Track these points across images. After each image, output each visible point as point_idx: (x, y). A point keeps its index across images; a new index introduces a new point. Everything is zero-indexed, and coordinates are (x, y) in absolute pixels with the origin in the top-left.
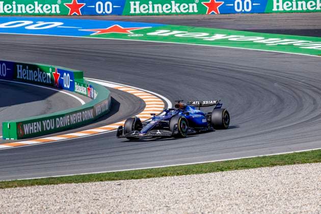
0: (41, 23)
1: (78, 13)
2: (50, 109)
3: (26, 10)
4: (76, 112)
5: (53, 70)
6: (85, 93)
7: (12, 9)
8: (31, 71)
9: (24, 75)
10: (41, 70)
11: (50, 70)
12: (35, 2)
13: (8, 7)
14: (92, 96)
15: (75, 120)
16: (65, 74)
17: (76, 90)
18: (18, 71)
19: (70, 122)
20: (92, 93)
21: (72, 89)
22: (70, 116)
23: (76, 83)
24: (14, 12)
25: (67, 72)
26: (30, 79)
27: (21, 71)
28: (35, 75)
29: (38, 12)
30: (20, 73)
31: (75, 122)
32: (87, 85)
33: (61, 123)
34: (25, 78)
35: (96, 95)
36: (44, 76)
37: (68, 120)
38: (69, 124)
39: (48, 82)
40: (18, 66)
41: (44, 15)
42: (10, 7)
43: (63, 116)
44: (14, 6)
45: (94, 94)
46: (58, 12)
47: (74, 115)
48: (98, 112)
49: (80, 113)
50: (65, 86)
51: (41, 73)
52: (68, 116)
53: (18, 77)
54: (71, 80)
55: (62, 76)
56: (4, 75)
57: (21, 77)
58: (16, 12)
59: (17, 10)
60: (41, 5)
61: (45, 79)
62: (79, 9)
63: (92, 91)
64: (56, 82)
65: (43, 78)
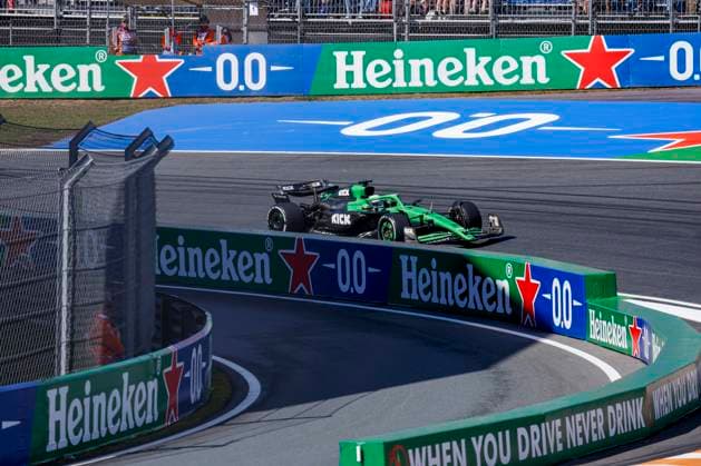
0: (486, 119)
1: (610, 80)
2: (502, 397)
3: (436, 78)
4: (585, 407)
5: (518, 269)
6: (624, 345)
7: (392, 75)
8: (446, 276)
9: (422, 287)
10: (477, 272)
11: (509, 269)
12: (466, 50)
13: (379, 68)
14: (647, 356)
15: (582, 435)
16: (556, 282)
17: (591, 336)
18: (406, 275)
19: (564, 441)
20: (647, 343)
21: (579, 331)
22: (563, 423)
23: (592, 312)
24: (400, 83)
25: (562, 277)
26: (443, 301)
27: (412, 275)
28: (460, 286)
29: (477, 83)
30: (410, 281)
31: (580, 442)
32: (630, 319)
33: (535, 443)
34: (425, 298)
35: (657, 350)
36: (489, 290)
37: (559, 435)
38: (560, 447)
39: (500, 310)
40: (404, 259)
41: (497, 90)
42: (387, 69)
43: (539, 419)
44: (399, 65)
45: (650, 348)
46: (543, 79)
47: (579, 417)
48: (661, 407)
49: (600, 411)
50: (557, 321)
51: (478, 279)
52: (558, 422)
53: (405, 295)
54: (576, 303)
55: (547, 288)
56: (361, 290)
57: (415, 296)
58: (405, 85)
59: (408, 78)
60: (485, 60)
61: (491, 301)
62: (613, 68)
63: (645, 338)
64: (528, 310)
65: (486, 296)
